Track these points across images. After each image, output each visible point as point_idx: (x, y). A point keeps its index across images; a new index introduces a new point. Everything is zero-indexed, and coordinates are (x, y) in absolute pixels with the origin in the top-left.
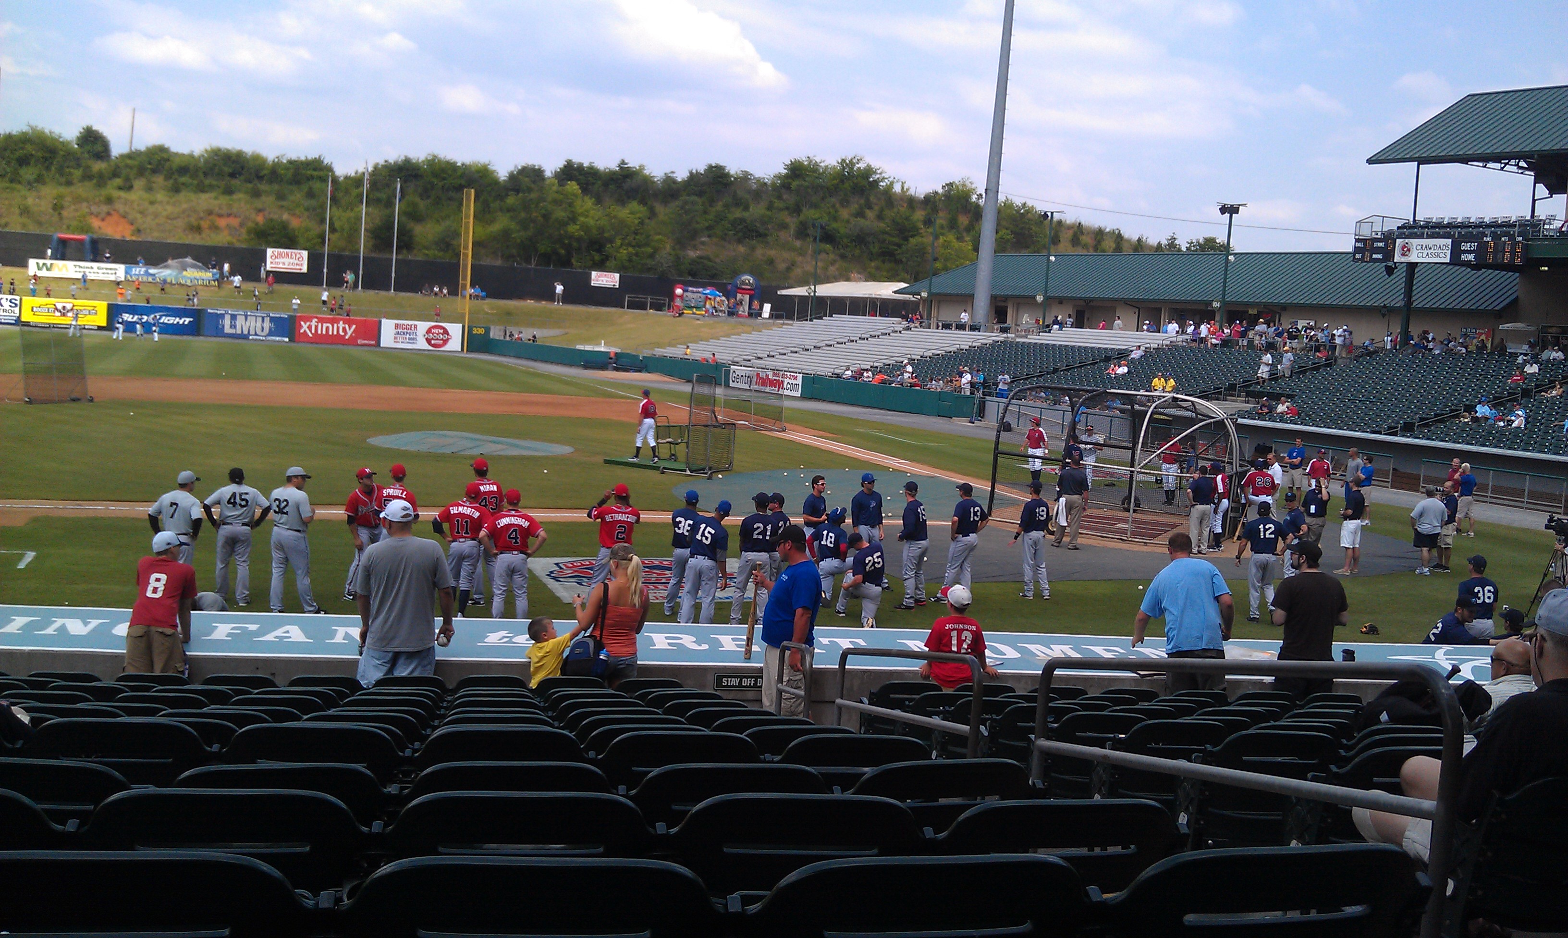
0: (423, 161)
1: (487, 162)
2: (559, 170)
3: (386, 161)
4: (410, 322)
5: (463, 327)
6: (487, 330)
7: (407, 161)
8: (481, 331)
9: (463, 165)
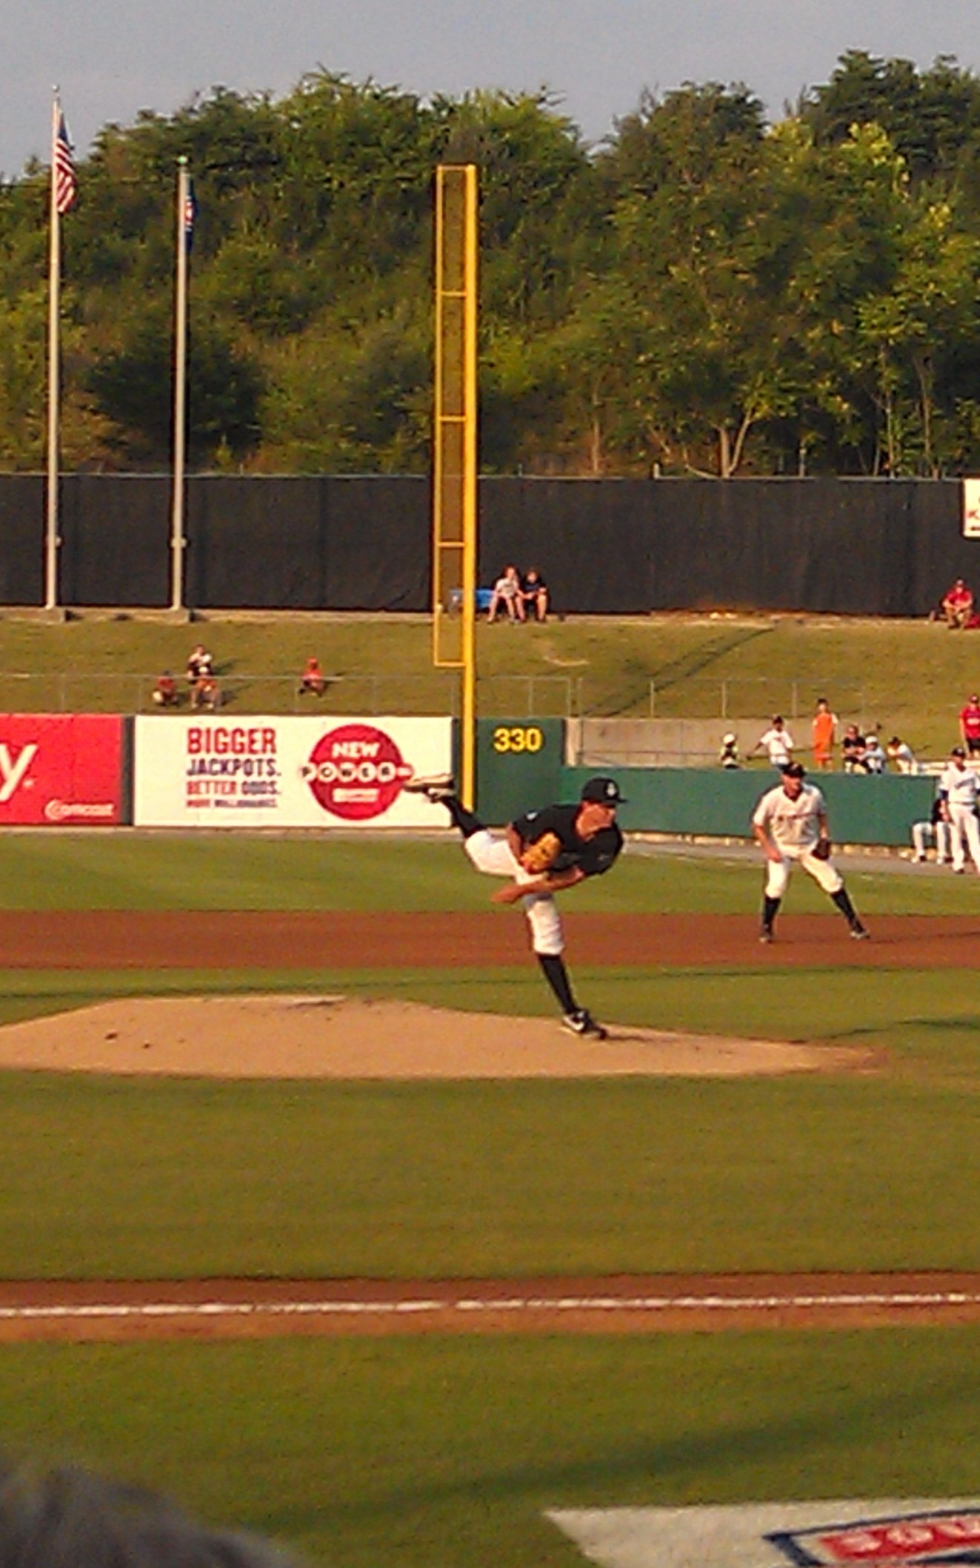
0: (287, 105)
1: (533, 92)
2: (814, 97)
3: (146, 116)
4: (246, 722)
5: (457, 727)
6: (555, 737)
7: (226, 106)
8: (529, 740)
9: (440, 104)
